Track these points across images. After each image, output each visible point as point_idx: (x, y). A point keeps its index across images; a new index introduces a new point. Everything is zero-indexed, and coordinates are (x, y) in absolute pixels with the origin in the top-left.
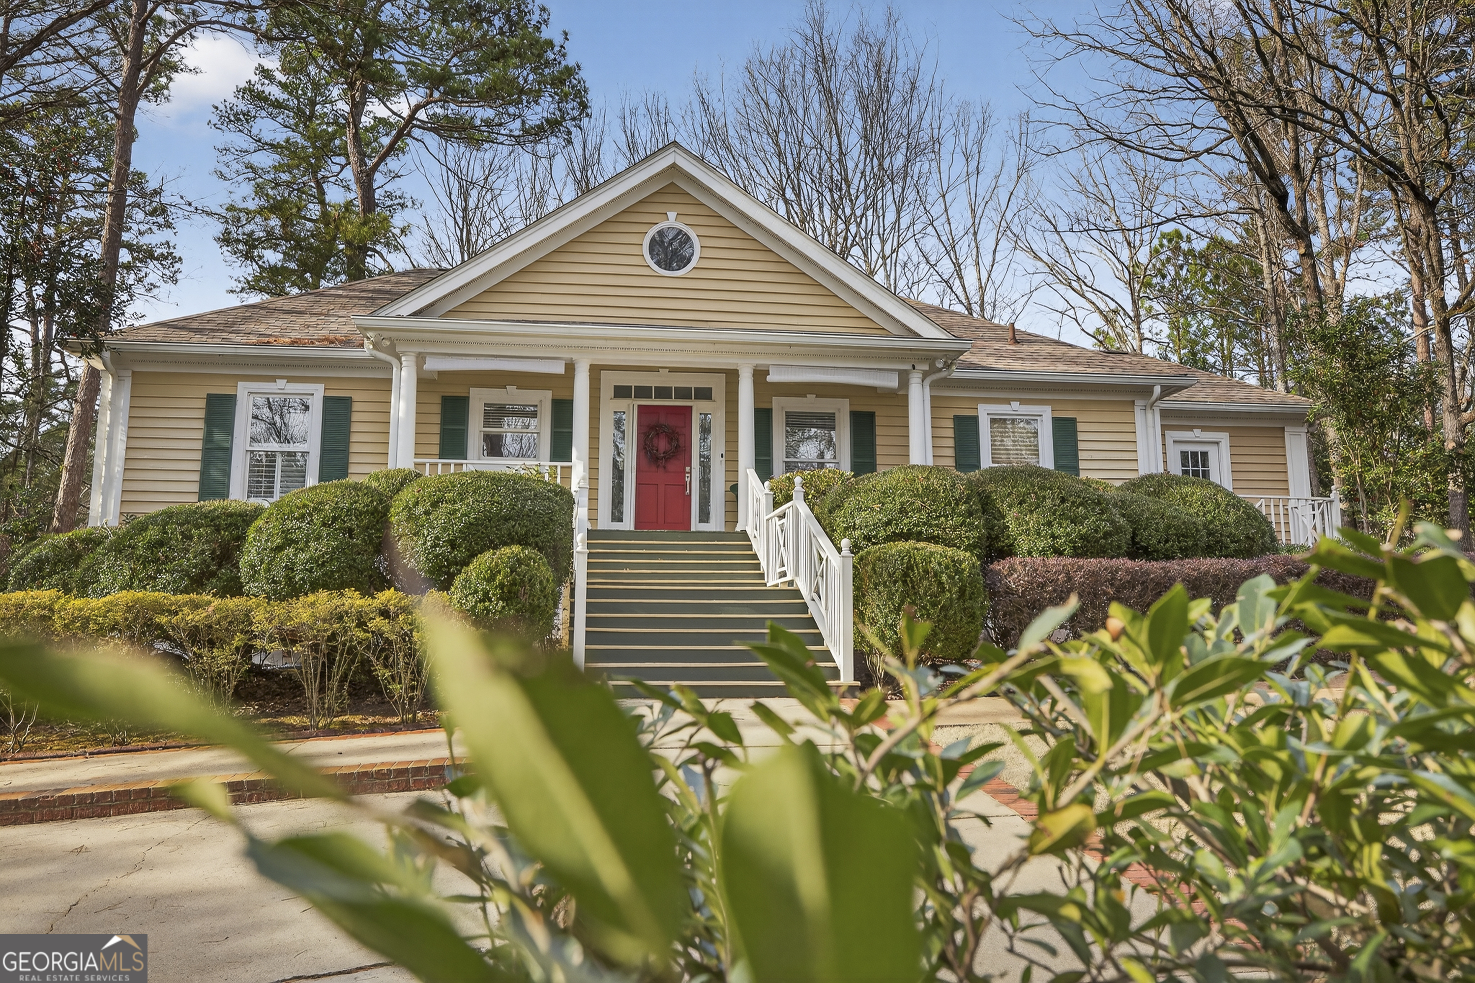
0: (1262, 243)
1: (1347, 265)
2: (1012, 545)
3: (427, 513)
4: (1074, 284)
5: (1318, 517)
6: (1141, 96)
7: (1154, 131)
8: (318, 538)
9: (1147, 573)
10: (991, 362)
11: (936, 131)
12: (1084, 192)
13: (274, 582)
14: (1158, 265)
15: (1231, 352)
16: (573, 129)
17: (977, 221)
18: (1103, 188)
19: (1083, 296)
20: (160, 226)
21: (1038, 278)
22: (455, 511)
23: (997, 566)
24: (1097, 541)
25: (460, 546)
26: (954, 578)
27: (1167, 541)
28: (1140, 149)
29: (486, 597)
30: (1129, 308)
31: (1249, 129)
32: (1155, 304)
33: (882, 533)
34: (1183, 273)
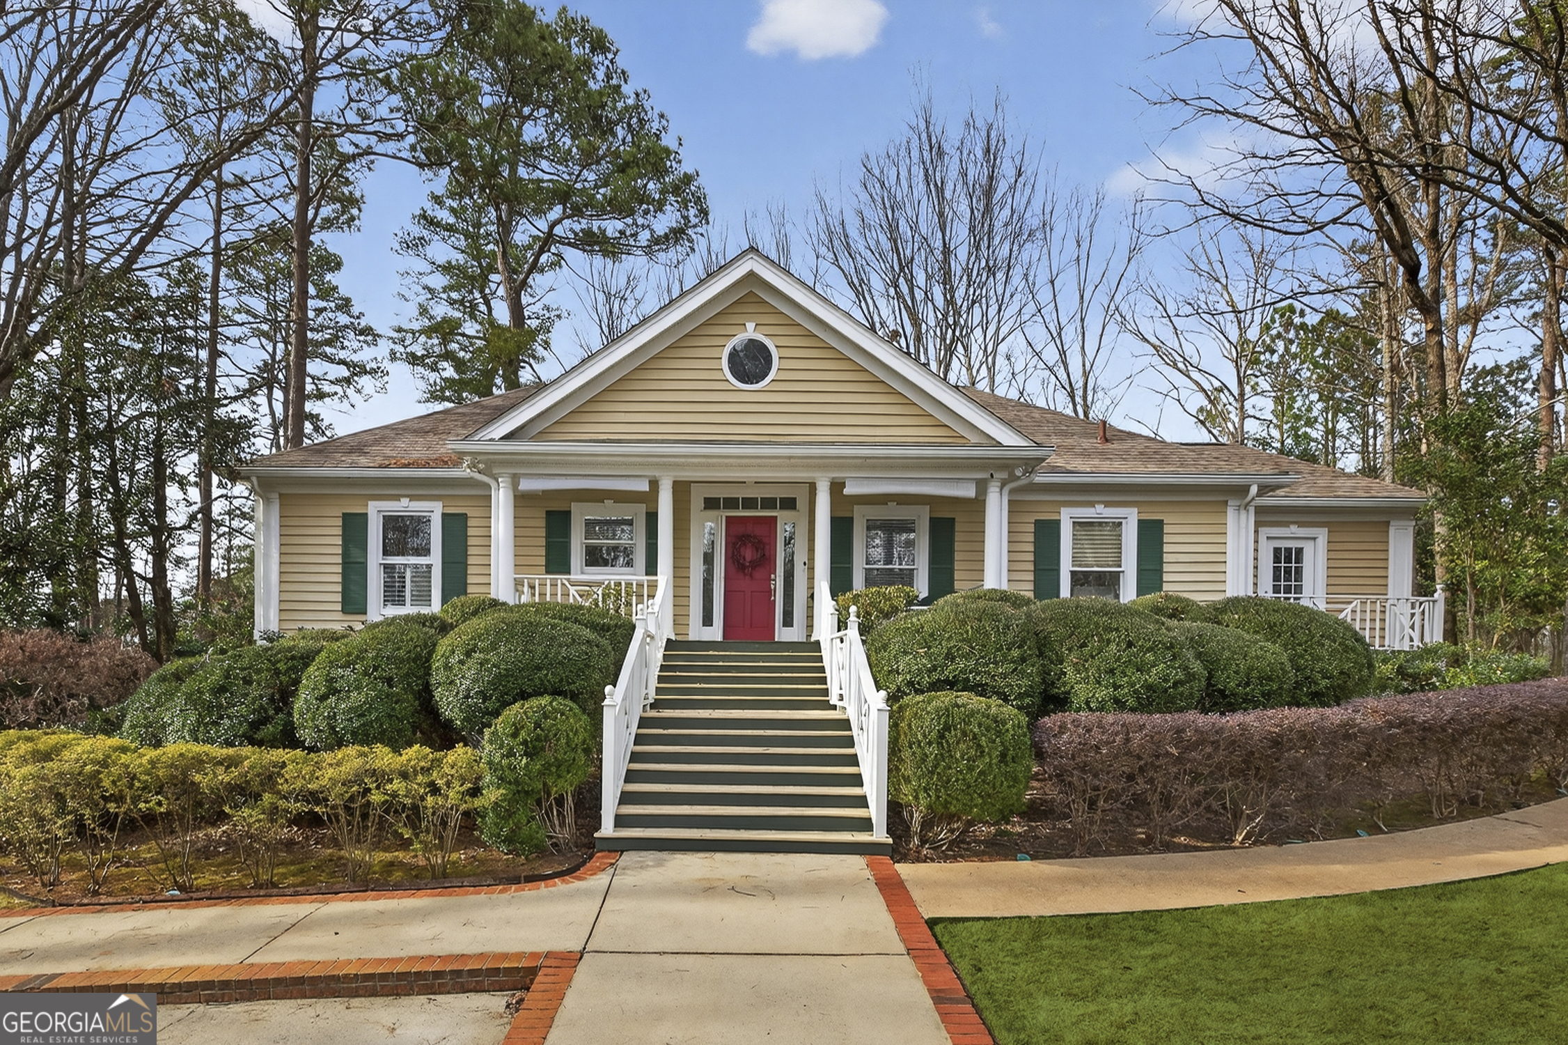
0: (1384, 319)
1: (1474, 334)
2: (1069, 693)
3: (461, 662)
4: (1181, 365)
5: (1417, 618)
6: (1264, 163)
7: (1275, 203)
8: (358, 688)
9: (1219, 731)
10: (1077, 464)
11: (1048, 217)
12: (1197, 270)
13: (320, 731)
14: (1268, 340)
15: (1334, 427)
16: (694, 236)
17: (1085, 305)
18: (1218, 266)
19: (1189, 377)
20: (369, 345)
21: (1146, 360)
22: (487, 661)
23: (1047, 721)
24: (1166, 691)
25: (491, 696)
26: (994, 742)
27: (1247, 684)
28: (1259, 223)
29: (511, 754)
30: (1233, 386)
31: (1385, 193)
32: (1261, 380)
33: (927, 680)
34: (1294, 348)
